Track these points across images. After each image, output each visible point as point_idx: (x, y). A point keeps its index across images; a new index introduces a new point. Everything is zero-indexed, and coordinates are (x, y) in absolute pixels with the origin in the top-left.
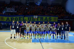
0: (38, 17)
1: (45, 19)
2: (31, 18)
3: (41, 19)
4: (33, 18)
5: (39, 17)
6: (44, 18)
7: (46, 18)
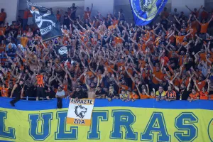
0: (94, 115)
1: (150, 128)
2: (47, 118)
3: (117, 125)
4: (63, 117)
5: (104, 115)
6: (138, 119)
7: (157, 116)
